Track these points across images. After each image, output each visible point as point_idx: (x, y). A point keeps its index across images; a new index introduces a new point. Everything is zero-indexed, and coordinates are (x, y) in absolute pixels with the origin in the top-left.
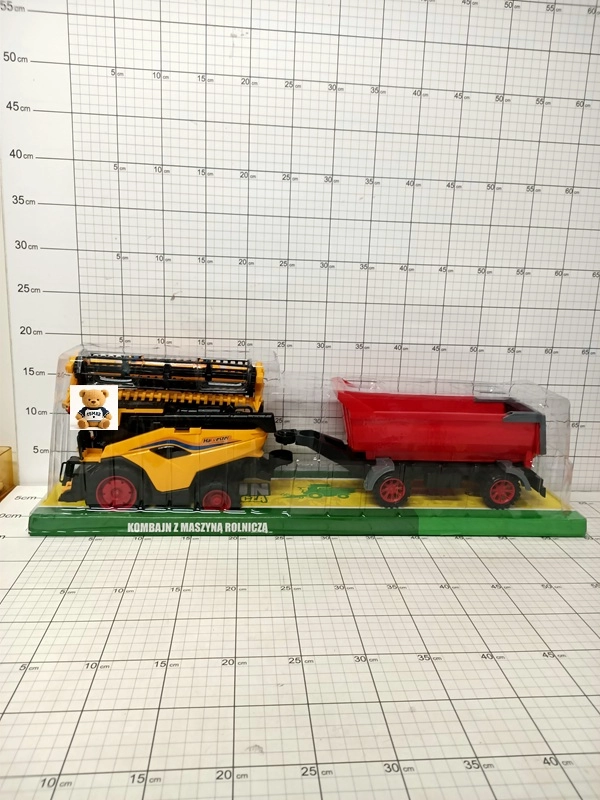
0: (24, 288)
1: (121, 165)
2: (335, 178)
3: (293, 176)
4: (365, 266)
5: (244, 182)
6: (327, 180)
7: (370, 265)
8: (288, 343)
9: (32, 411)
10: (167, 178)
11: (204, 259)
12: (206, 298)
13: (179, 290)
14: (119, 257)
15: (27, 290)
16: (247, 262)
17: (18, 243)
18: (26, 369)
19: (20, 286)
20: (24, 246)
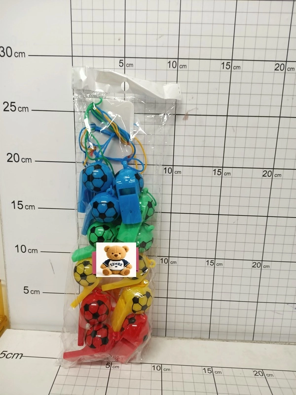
0: (10, 106)
9: (22, 248)
11: (229, 64)
12: (227, 116)
13: (195, 106)
14: (122, 64)
15: (13, 108)
16: (285, 67)
17: (2, 49)
18: (14, 202)
19: (6, 104)
20: (9, 55)
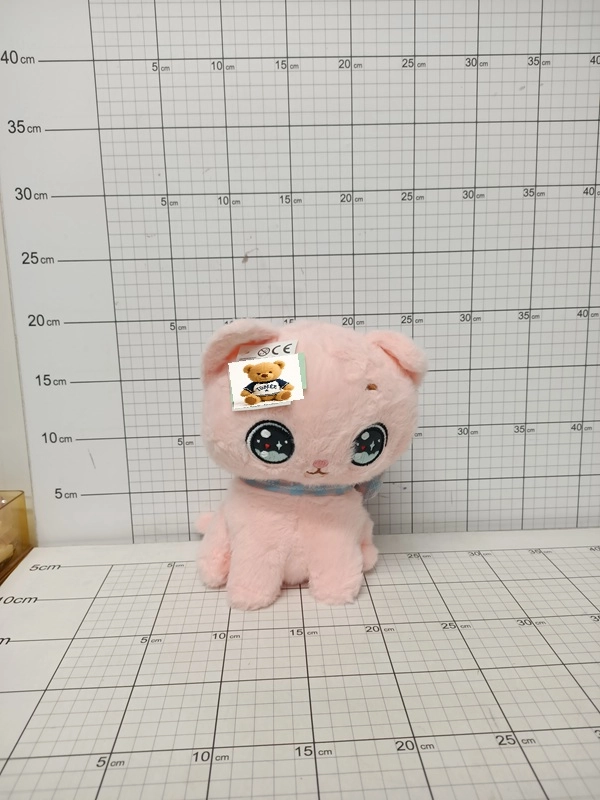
0: (30, 258)
1: (162, 64)
2: (481, 59)
3: (418, 60)
4: (531, 191)
5: (345, 74)
6: (470, 63)
7: (539, 190)
8: (416, 317)
9: (50, 437)
10: (230, 76)
11: (288, 198)
12: (293, 256)
13: (254, 247)
14: (165, 202)
15: (35, 260)
16: (352, 197)
17: (19, 191)
18: (38, 377)
19: (26, 255)
20: (28, 196)
